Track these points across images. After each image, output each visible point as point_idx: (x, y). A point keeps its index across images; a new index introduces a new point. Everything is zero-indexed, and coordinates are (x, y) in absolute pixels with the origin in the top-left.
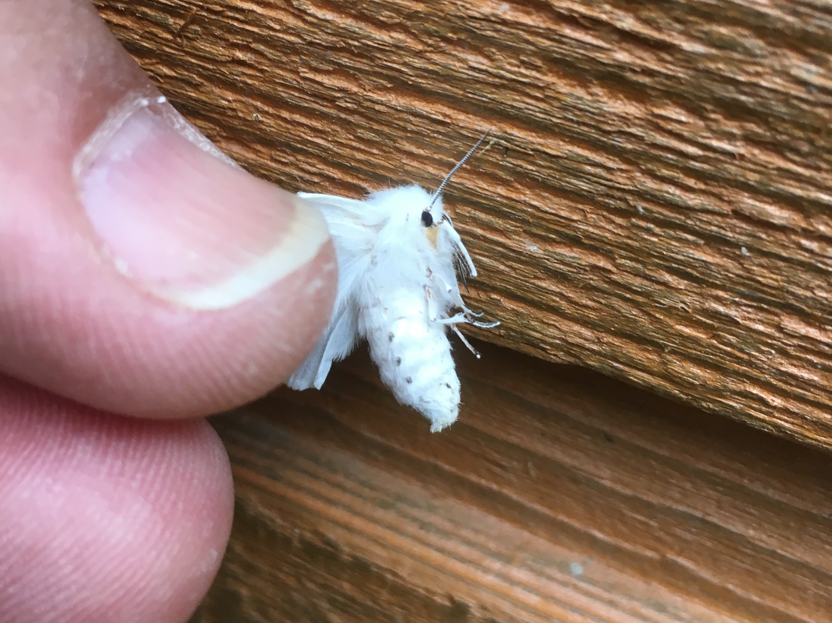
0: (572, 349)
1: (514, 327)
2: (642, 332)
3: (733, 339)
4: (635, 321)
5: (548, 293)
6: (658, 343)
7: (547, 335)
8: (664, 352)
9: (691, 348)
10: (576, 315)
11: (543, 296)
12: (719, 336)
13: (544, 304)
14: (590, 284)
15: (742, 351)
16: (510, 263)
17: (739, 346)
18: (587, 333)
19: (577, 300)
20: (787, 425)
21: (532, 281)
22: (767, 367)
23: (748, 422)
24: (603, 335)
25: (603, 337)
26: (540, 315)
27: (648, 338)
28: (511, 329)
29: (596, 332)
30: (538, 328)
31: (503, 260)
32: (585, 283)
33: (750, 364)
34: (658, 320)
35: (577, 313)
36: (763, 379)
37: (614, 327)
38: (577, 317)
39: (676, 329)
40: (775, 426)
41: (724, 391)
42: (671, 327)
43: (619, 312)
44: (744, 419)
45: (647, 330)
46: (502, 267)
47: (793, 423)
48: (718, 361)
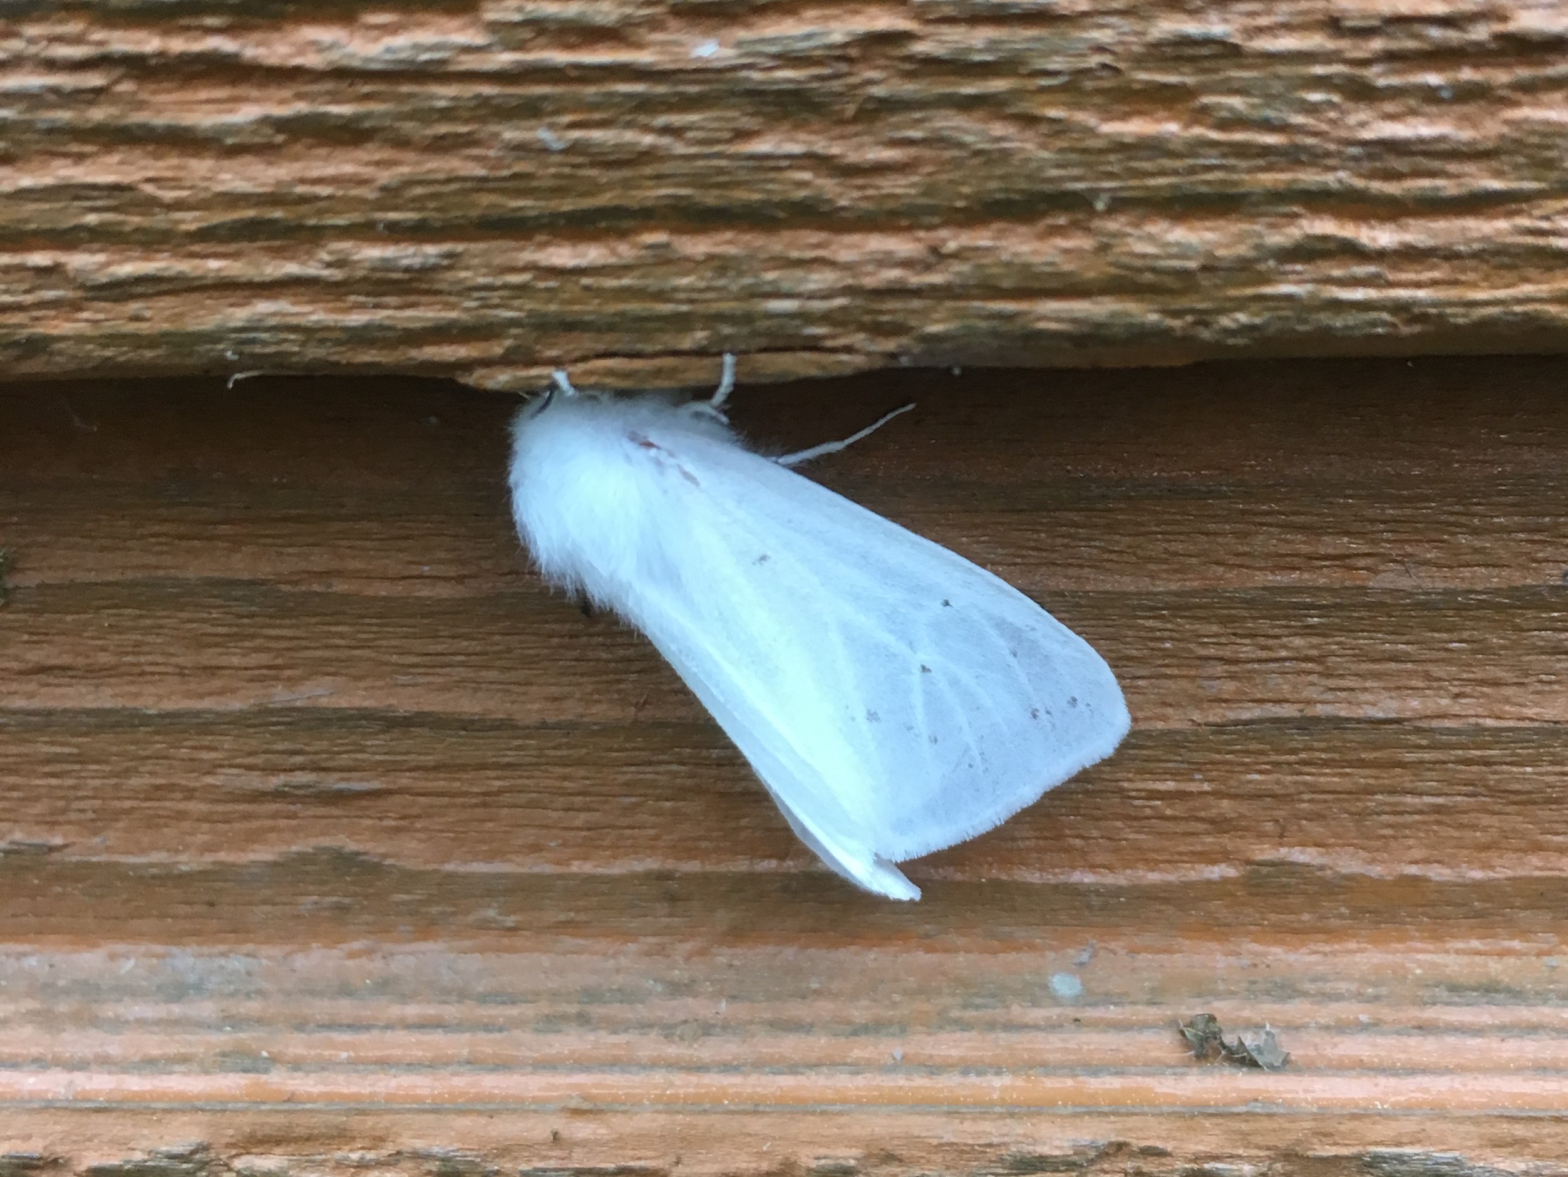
0: (881, 312)
1: (726, 306)
2: (1029, 177)
3: (1237, 102)
4: (1006, 154)
5: (779, 169)
6: (1075, 194)
7: (812, 296)
8: (1093, 213)
9: (1152, 175)
10: (864, 205)
11: (772, 181)
12: (1205, 110)
13: (780, 205)
14: (871, 98)
15: (1267, 126)
16: (662, 120)
17: (1256, 114)
18: (902, 246)
19: (853, 157)
20: (1422, 294)
21: (732, 149)
22: (1332, 147)
23: (1339, 322)
24: (943, 233)
25: (944, 241)
26: (777, 244)
27: (1048, 188)
28: (721, 317)
29: (921, 234)
30: (786, 286)
31: (643, 119)
32: (860, 100)
33: (1294, 157)
34: (1060, 128)
35: (867, 198)
36: (1335, 186)
37: (961, 196)
38: (867, 211)
39: (1107, 136)
40: (1400, 308)
41: (1257, 260)
42: (1091, 132)
43: (961, 145)
44: (1325, 318)
45: (1040, 169)
46: (648, 140)
47: (1434, 283)
48: (1223, 182)
